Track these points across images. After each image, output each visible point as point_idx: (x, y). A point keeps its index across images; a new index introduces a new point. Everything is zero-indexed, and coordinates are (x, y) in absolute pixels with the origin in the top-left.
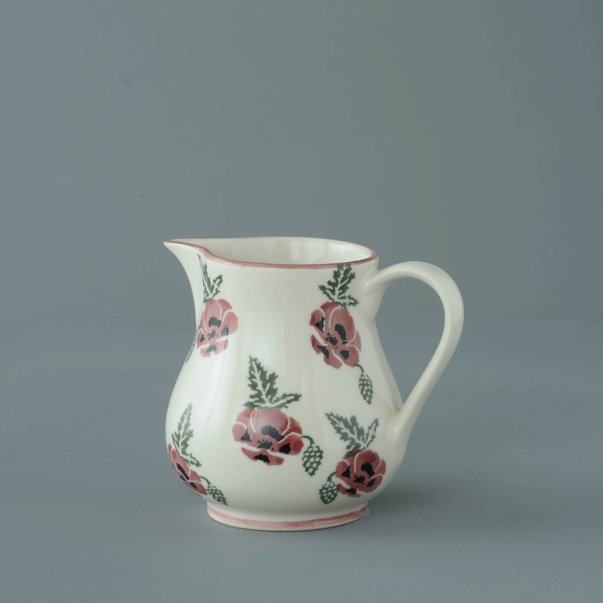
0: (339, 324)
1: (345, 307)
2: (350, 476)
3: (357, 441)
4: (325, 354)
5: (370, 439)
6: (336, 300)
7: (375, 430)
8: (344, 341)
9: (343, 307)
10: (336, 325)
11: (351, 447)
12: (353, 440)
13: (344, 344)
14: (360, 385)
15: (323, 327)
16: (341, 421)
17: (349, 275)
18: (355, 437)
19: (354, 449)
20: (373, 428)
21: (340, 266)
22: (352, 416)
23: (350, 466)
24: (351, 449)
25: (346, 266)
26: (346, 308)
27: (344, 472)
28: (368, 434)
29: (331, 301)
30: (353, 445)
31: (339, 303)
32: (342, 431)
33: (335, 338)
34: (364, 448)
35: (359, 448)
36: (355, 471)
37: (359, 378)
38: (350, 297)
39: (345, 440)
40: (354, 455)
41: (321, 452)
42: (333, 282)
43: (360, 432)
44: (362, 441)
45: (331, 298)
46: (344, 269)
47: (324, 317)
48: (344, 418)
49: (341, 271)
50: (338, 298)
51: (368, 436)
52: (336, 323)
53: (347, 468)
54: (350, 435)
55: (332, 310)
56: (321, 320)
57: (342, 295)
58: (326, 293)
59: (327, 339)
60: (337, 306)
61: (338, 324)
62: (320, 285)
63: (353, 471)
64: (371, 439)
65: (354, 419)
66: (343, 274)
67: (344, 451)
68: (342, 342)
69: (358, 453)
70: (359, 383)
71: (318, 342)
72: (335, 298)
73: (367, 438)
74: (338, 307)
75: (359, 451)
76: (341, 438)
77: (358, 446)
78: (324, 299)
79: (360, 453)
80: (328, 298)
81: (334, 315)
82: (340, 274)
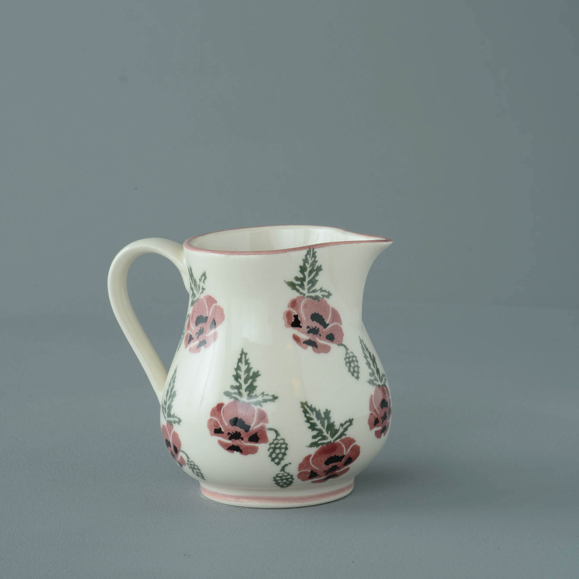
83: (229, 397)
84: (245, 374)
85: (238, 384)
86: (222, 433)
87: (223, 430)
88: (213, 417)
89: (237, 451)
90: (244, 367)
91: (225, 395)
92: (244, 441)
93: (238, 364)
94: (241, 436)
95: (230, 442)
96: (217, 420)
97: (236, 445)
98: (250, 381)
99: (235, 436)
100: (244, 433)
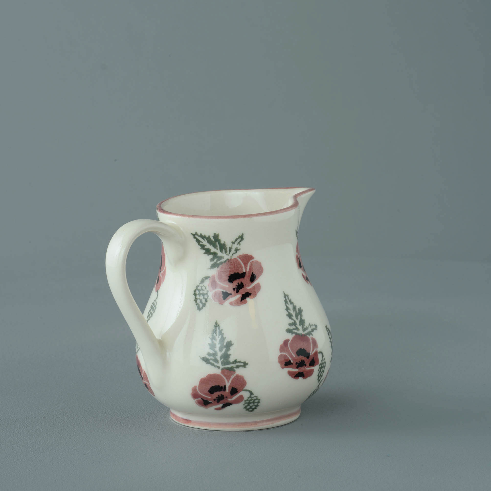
83: (291, 333)
84: (294, 312)
85: (293, 322)
86: (292, 364)
87: (292, 362)
88: (282, 353)
89: (301, 377)
90: (291, 307)
91: (287, 332)
92: (306, 366)
93: (286, 305)
94: (305, 363)
95: (296, 370)
96: (286, 354)
97: (301, 372)
98: (299, 317)
99: (301, 364)
100: (306, 360)
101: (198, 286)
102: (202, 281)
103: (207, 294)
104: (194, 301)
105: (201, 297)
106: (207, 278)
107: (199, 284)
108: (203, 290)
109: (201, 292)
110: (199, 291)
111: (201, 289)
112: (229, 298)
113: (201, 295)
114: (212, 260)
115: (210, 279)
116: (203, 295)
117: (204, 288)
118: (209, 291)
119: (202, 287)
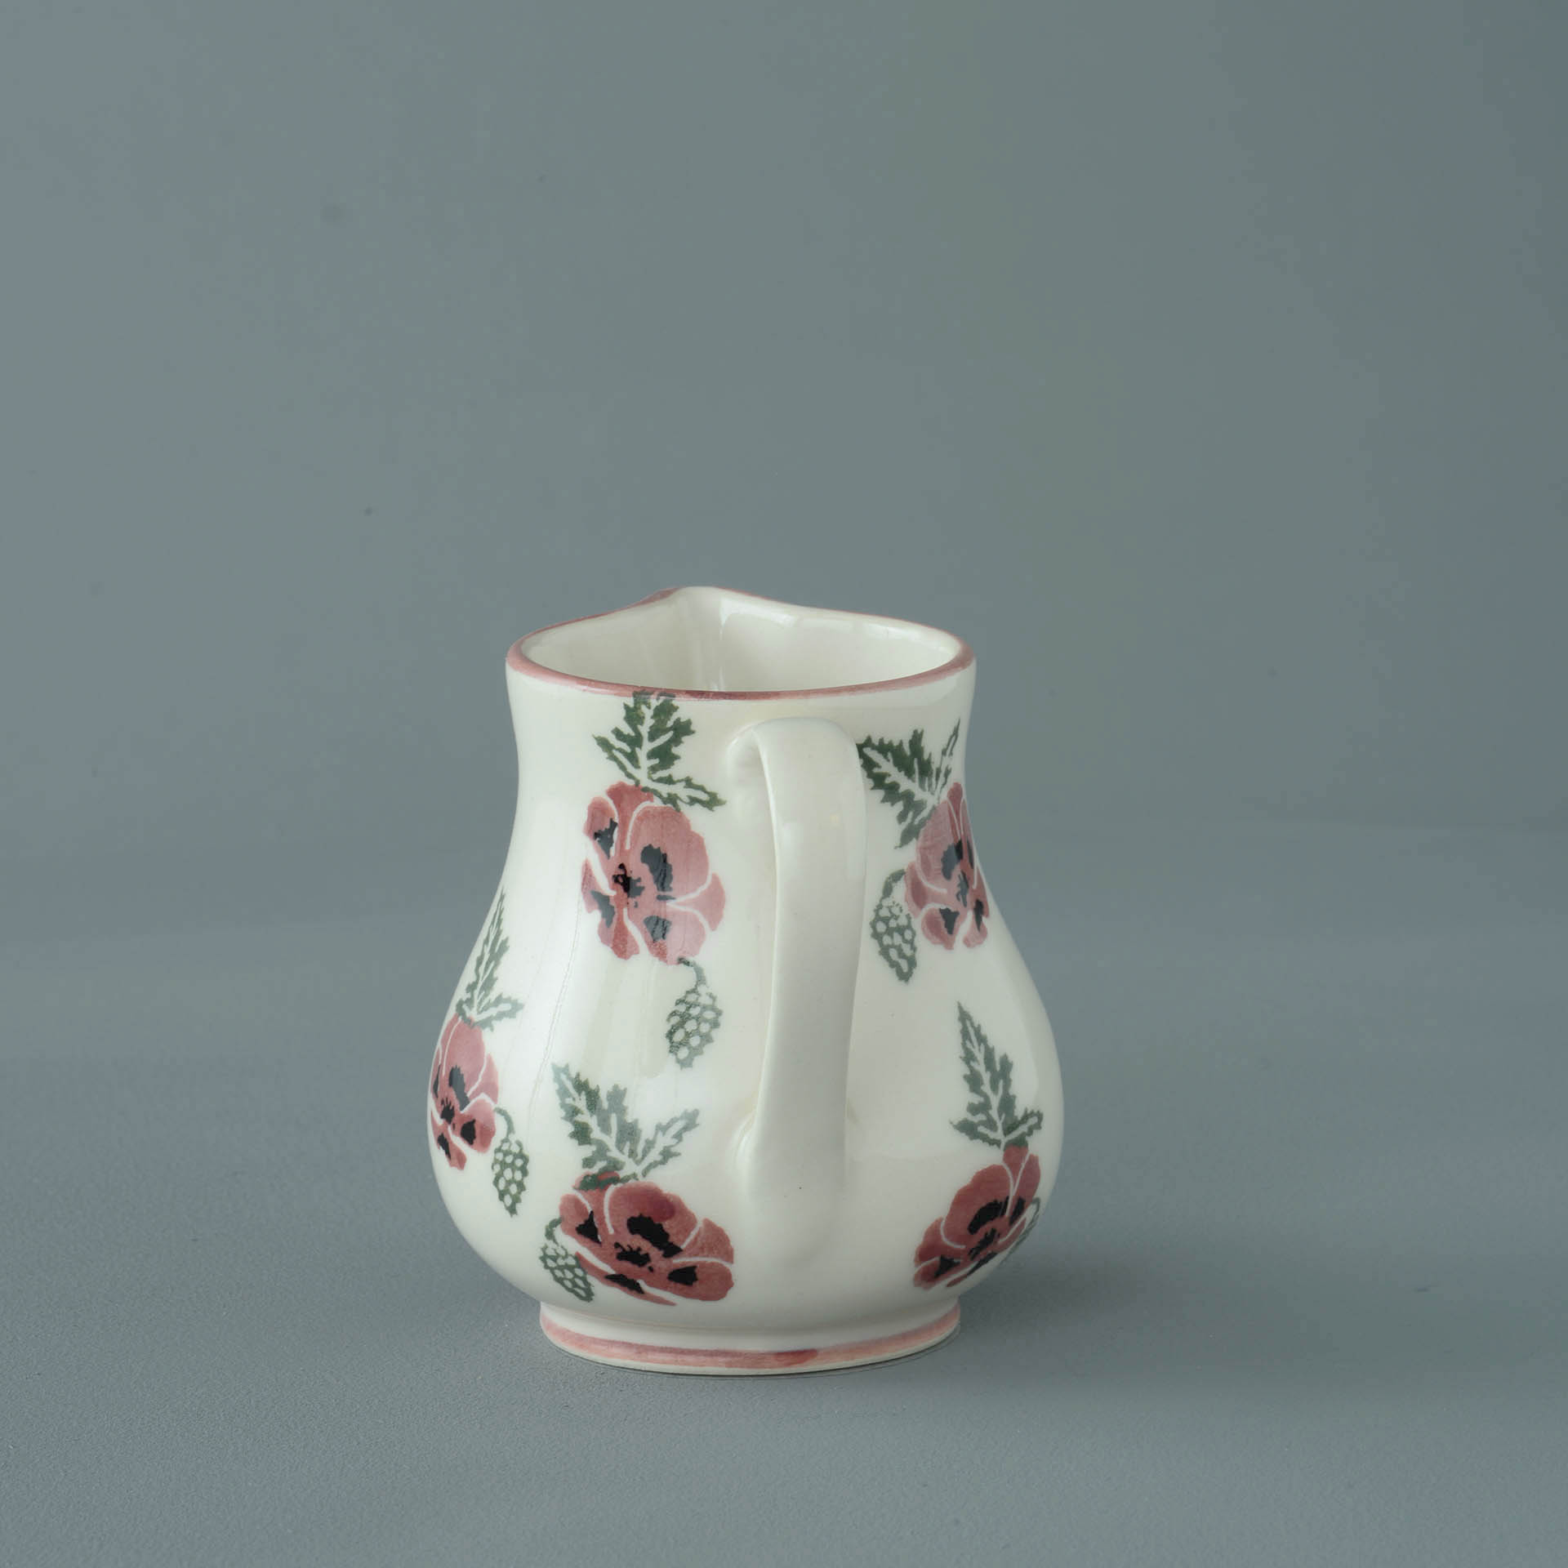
0: (655, 847)
1: (675, 804)
2: (599, 1237)
3: (614, 1153)
4: (603, 916)
5: (654, 1155)
6: (645, 782)
7: (679, 1137)
8: (662, 893)
9: (669, 805)
10: (645, 848)
11: (595, 1163)
12: (602, 1150)
13: (662, 902)
14: (674, 1014)
15: (611, 845)
16: (583, 1093)
17: (670, 724)
18: (610, 1141)
19: (604, 1171)
20: (673, 1130)
21: (641, 694)
22: (616, 1087)
23: (592, 1212)
24: (595, 1170)
25: (658, 699)
26: (678, 810)
27: (580, 1226)
28: (650, 1144)
29: (630, 783)
30: (601, 1160)
31: (655, 792)
32: (579, 1118)
33: (639, 880)
34: (634, 1176)
35: (616, 1172)
36: (611, 1231)
37: (680, 995)
38: (688, 783)
39: (581, 1143)
40: (605, 1188)
41: (525, 1159)
42: (626, 733)
43: (629, 1133)
44: (630, 1156)
45: (629, 776)
46: (653, 707)
47: (616, 820)
48: (592, 1086)
49: (644, 708)
50: (650, 778)
51: (649, 1148)
52: (644, 842)
53: (587, 1217)
54: (596, 1133)
55: (636, 806)
56: (607, 825)
57: (663, 773)
58: (614, 758)
59: (616, 879)
60: (650, 798)
61: (650, 846)
62: (596, 736)
63: (605, 1229)
64: (659, 1158)
65: (617, 1095)
66: (652, 718)
67: (577, 1172)
68: (656, 895)
69: (615, 1184)
70: (672, 1008)
71: (595, 880)
72: (642, 776)
73: (645, 1153)
74: (652, 801)
75: (616, 1180)
76: (574, 1135)
77: (615, 1165)
78: (615, 775)
79: (619, 1185)
80: (623, 774)
81: (639, 819)
82: (642, 715)
101: (880, 907)
102: (887, 891)
103: (909, 927)
104: (882, 957)
105: (897, 939)
106: (896, 876)
107: (881, 901)
108: (897, 918)
109: (893, 924)
110: (886, 920)
111: (889, 915)
112: (959, 926)
113: (896, 935)
114: (902, 817)
115: (905, 879)
116: (901, 930)
117: (896, 911)
118: (912, 915)
119: (889, 908)
